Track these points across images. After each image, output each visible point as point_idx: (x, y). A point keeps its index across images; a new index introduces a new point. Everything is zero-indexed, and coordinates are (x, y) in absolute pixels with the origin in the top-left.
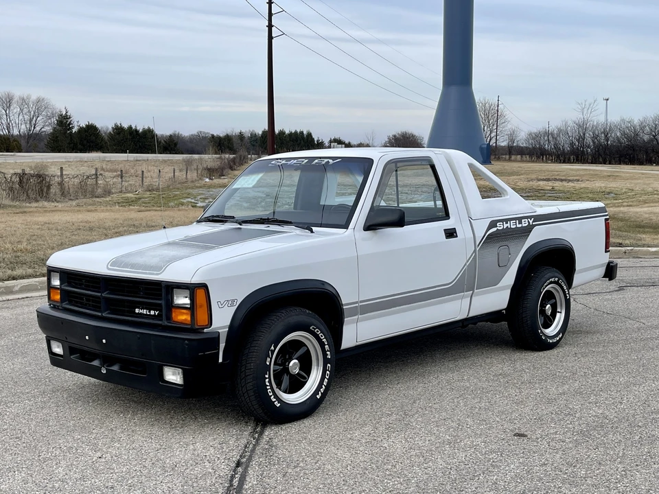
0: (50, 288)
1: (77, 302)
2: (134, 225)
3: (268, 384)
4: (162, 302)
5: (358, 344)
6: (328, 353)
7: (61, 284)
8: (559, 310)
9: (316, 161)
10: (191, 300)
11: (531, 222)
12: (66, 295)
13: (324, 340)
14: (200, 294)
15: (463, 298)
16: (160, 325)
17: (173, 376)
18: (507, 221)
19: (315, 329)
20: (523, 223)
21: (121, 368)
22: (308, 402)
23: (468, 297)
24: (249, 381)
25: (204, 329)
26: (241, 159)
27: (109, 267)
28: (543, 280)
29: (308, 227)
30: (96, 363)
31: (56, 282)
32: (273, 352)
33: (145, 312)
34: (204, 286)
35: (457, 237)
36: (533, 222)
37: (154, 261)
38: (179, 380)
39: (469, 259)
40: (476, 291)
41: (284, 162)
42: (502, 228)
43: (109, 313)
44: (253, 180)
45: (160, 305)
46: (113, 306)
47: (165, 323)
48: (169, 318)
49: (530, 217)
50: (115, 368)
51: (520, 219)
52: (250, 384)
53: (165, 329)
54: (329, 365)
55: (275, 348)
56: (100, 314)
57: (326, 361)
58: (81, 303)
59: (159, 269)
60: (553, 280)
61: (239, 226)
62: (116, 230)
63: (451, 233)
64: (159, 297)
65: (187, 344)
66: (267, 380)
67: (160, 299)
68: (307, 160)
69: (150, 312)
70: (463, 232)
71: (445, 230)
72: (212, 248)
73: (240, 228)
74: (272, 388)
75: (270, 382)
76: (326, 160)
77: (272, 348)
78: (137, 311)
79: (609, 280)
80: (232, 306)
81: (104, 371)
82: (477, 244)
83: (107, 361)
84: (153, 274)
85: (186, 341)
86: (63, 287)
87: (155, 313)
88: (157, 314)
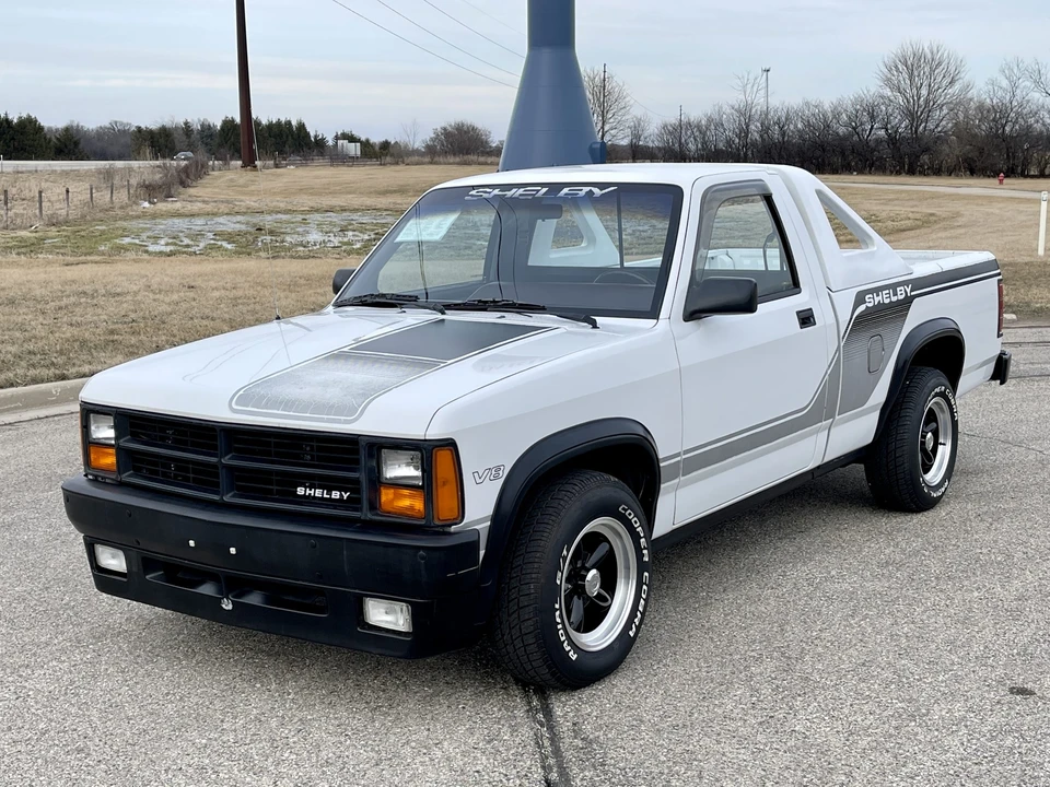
0: (89, 443)
1: (156, 473)
2: (85, 293)
3: (558, 620)
4: (361, 476)
5: (675, 527)
6: (645, 552)
7: (116, 438)
8: (941, 440)
9: (566, 190)
10: (423, 471)
11: (908, 290)
12: (127, 458)
13: (639, 529)
14: (443, 459)
15: (817, 431)
16: (357, 520)
17: (387, 615)
18: (877, 290)
19: (626, 510)
20: (899, 293)
21: (268, 600)
22: (616, 647)
23: (825, 430)
24: (527, 617)
25: (450, 526)
26: (197, 167)
27: (235, 407)
28: (927, 390)
29: (586, 316)
30: (207, 589)
31: (104, 431)
32: (565, 558)
33: (318, 493)
34: (450, 445)
35: (815, 324)
36: (911, 290)
37: (333, 395)
38: (401, 622)
39: (831, 363)
40: (837, 417)
41: (496, 192)
42: (872, 304)
43: (233, 496)
44: (438, 227)
45: (357, 481)
46: (246, 482)
47: (366, 514)
48: (374, 505)
49: (908, 283)
50: (254, 599)
51: (894, 287)
52: (530, 622)
53: (368, 527)
54: (646, 574)
55: (568, 552)
56: (216, 498)
57: (642, 567)
58: (164, 474)
59: (351, 411)
60: (937, 390)
61: (440, 317)
62: (58, 303)
63: (806, 319)
64: (353, 464)
65: (423, 558)
66: (558, 613)
67: (356, 470)
68: (545, 190)
69: (329, 493)
70: (822, 315)
71: (798, 313)
72: (434, 365)
73: (443, 320)
74: (564, 628)
75: (561, 616)
76: (586, 189)
77: (565, 552)
78: (300, 491)
79: (1001, 384)
80: (496, 478)
81: (227, 605)
82: (841, 336)
83: (233, 586)
84: (339, 422)
85: (421, 552)
86: (122, 442)
87: (341, 495)
88: (345, 497)
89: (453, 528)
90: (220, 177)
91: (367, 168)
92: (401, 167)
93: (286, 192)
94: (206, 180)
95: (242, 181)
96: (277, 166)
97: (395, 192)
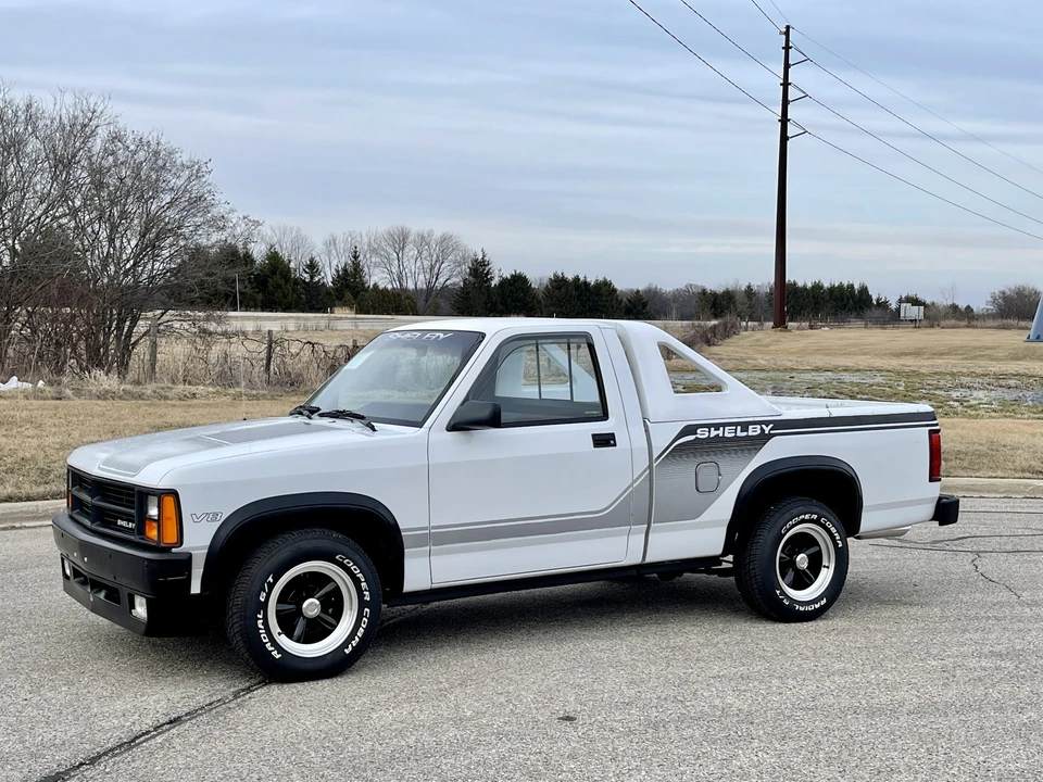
4: (135, 512)
5: (434, 586)
6: (367, 593)
7: (72, 487)
8: (825, 563)
9: (428, 336)
10: (158, 510)
11: (767, 429)
12: (76, 501)
13: (361, 576)
14: (169, 501)
15: (629, 533)
16: (134, 541)
17: (140, 608)
18: (717, 426)
19: (344, 559)
20: (751, 430)
21: (106, 596)
22: (329, 658)
23: (641, 533)
25: (171, 548)
27: (100, 466)
28: (787, 516)
29: (369, 424)
32: (272, 585)
33: (125, 524)
34: (174, 493)
35: (615, 445)
36: (771, 429)
37: (142, 459)
38: (146, 612)
39: (638, 478)
40: (654, 525)
42: (707, 435)
43: (98, 525)
45: (134, 516)
46: (101, 516)
47: (141, 539)
48: (143, 533)
49: (767, 423)
50: (101, 596)
51: (745, 426)
54: (367, 610)
56: (90, 525)
57: (362, 604)
60: (807, 517)
61: (306, 421)
63: (604, 440)
65: (146, 566)
66: (260, 621)
67: (133, 508)
68: (419, 335)
69: (129, 524)
71: (594, 436)
72: (221, 446)
74: (269, 633)
75: (266, 624)
76: (437, 335)
77: (271, 581)
78: (120, 522)
79: (942, 525)
80: (213, 521)
81: (92, 599)
82: (655, 457)
83: (96, 587)
84: (130, 476)
85: (146, 562)
86: (73, 490)
87: (132, 525)
88: (133, 527)
89: (174, 550)
90: (748, 337)
91: (900, 330)
92: (938, 330)
93: (802, 352)
94: (735, 339)
95: (767, 341)
96: (811, 327)
97: (911, 354)
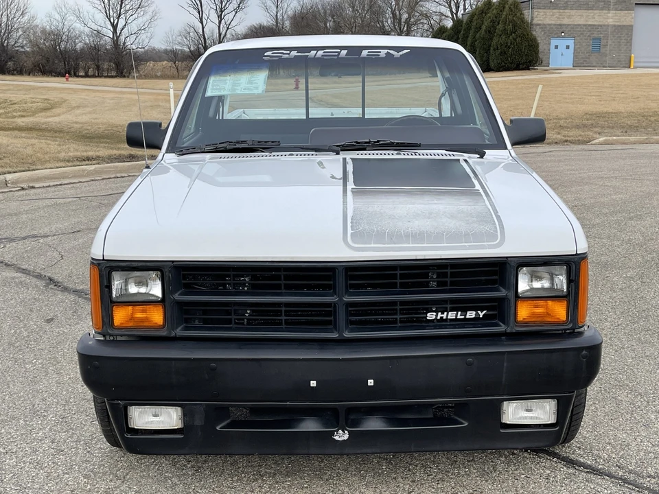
0: (111, 304)
4: (509, 293)
7: (171, 293)
9: (365, 52)
12: (179, 311)
14: (583, 269)
16: (501, 334)
27: (354, 245)
30: (309, 426)
33: (451, 315)
41: (294, 53)
43: (351, 331)
44: (251, 83)
47: (513, 328)
56: (332, 335)
59: (491, 237)
65: (584, 357)
68: (345, 52)
69: (464, 314)
78: (431, 316)
84: (483, 247)
85: (584, 352)
86: (177, 297)
87: (477, 314)
88: (481, 314)
